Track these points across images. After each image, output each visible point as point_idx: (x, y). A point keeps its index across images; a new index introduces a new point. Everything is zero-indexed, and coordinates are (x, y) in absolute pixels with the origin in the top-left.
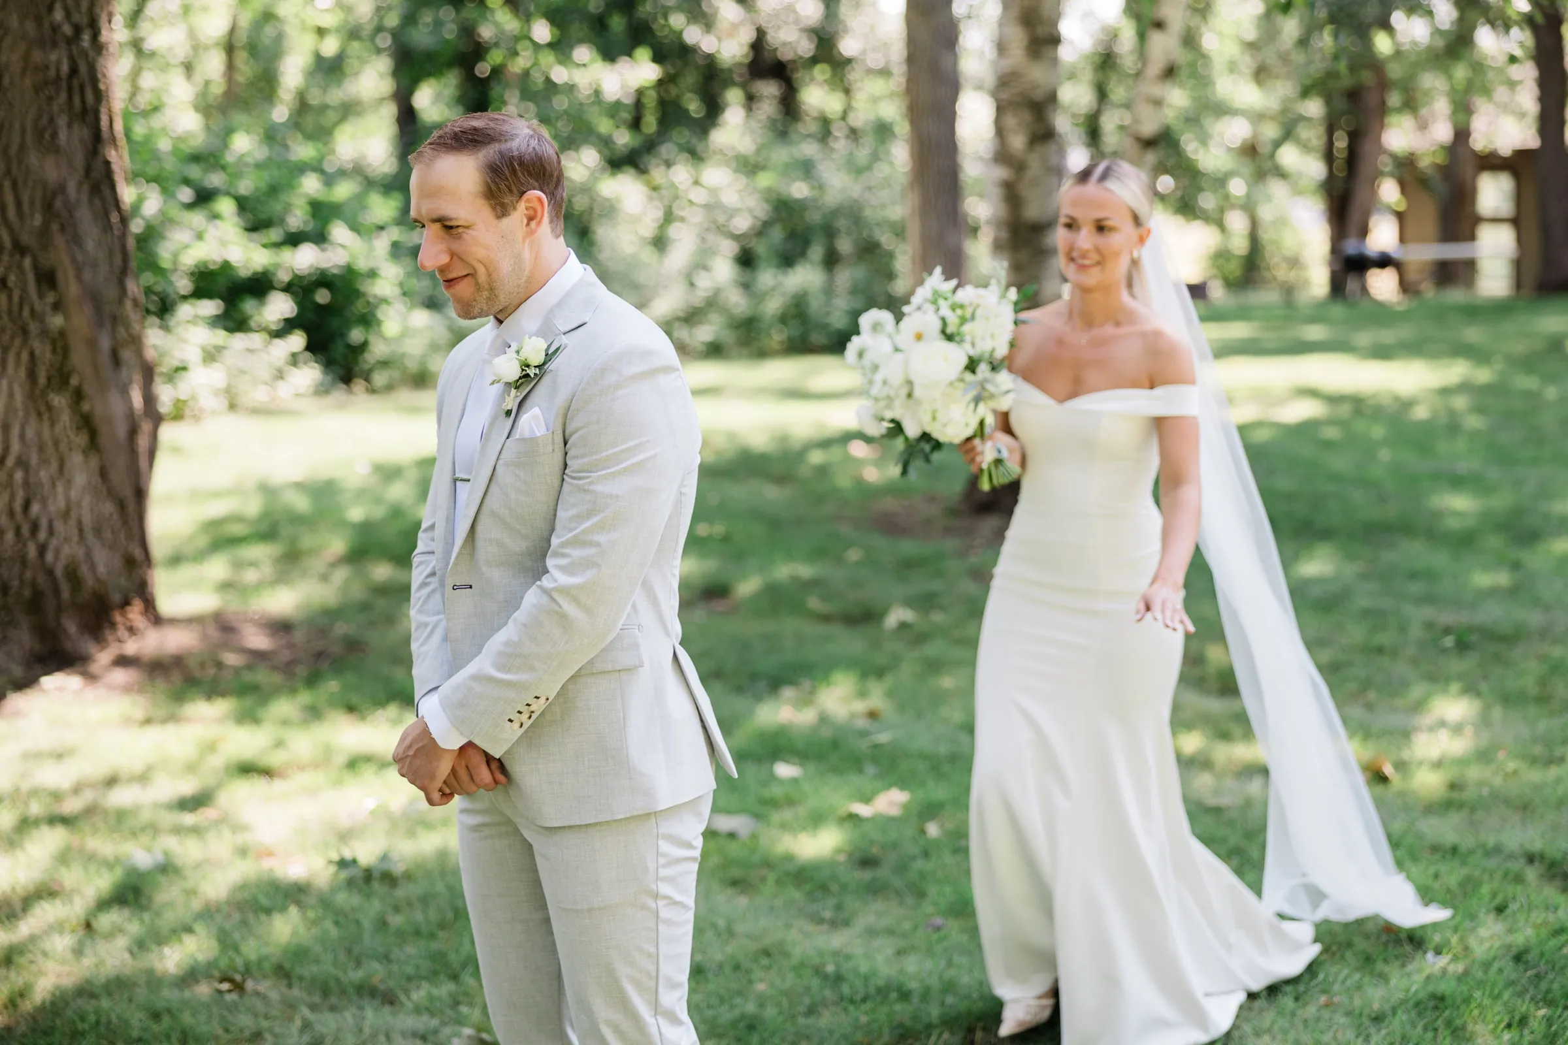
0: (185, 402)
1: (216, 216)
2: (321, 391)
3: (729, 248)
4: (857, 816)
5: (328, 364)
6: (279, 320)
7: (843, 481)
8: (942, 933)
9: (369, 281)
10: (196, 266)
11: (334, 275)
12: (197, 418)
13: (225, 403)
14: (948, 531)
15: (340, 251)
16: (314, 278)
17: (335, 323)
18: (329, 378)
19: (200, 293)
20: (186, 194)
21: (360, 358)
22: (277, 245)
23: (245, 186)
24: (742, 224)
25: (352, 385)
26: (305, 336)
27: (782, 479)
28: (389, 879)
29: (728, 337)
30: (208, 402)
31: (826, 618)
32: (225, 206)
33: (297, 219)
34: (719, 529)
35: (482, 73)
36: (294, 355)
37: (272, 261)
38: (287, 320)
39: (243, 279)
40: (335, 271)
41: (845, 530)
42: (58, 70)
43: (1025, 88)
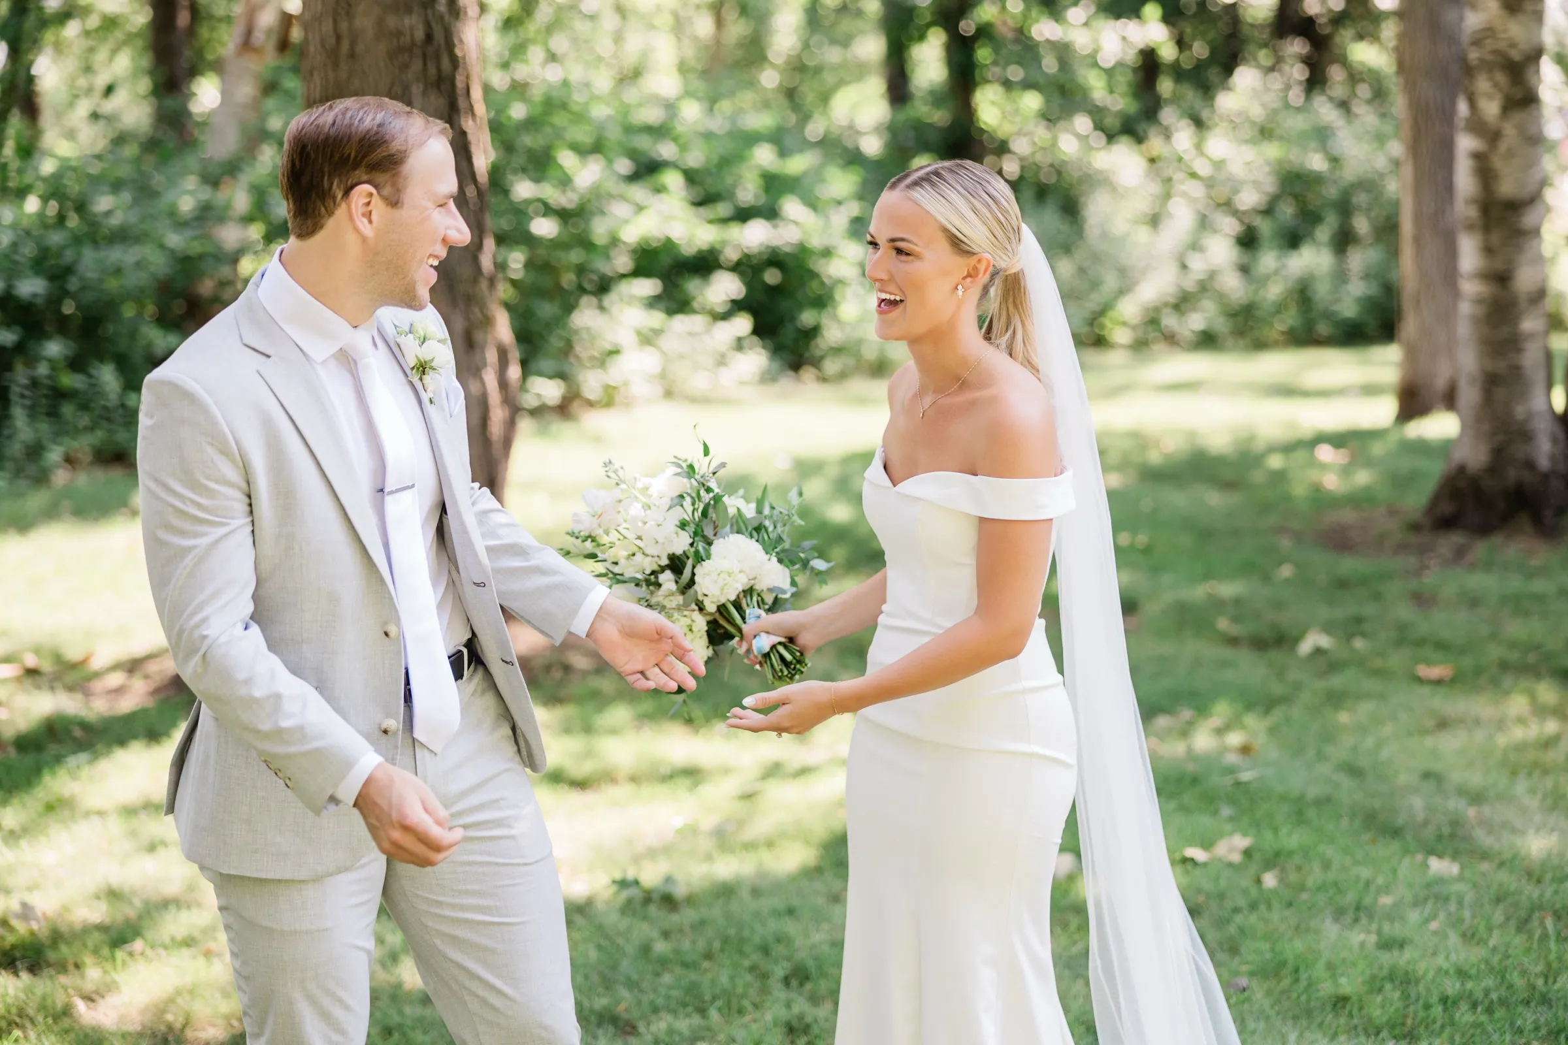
0: (615, 388)
1: (660, 190)
2: (767, 378)
3: (1230, 226)
4: (1192, 860)
5: (777, 350)
6: (726, 301)
7: (1299, 490)
8: (1246, 994)
9: (823, 261)
10: (639, 243)
11: (787, 254)
12: (628, 404)
13: (660, 391)
14: (1402, 548)
15: (792, 227)
16: (765, 257)
17: (785, 305)
18: (776, 365)
19: (639, 271)
20: (624, 166)
21: (813, 343)
22: (725, 221)
23: (695, 158)
24: (1249, 199)
25: (802, 372)
26: (752, 319)
27: (1230, 485)
28: (669, 901)
29: (1221, 325)
30: (640, 388)
31: (1233, 641)
32: (673, 179)
33: (749, 192)
34: (1142, 539)
35: (966, 32)
36: (739, 340)
37: (719, 239)
38: (734, 302)
39: (688, 258)
40: (788, 249)
41: (1285, 543)
42: (412, 35)
43: (1502, 45)
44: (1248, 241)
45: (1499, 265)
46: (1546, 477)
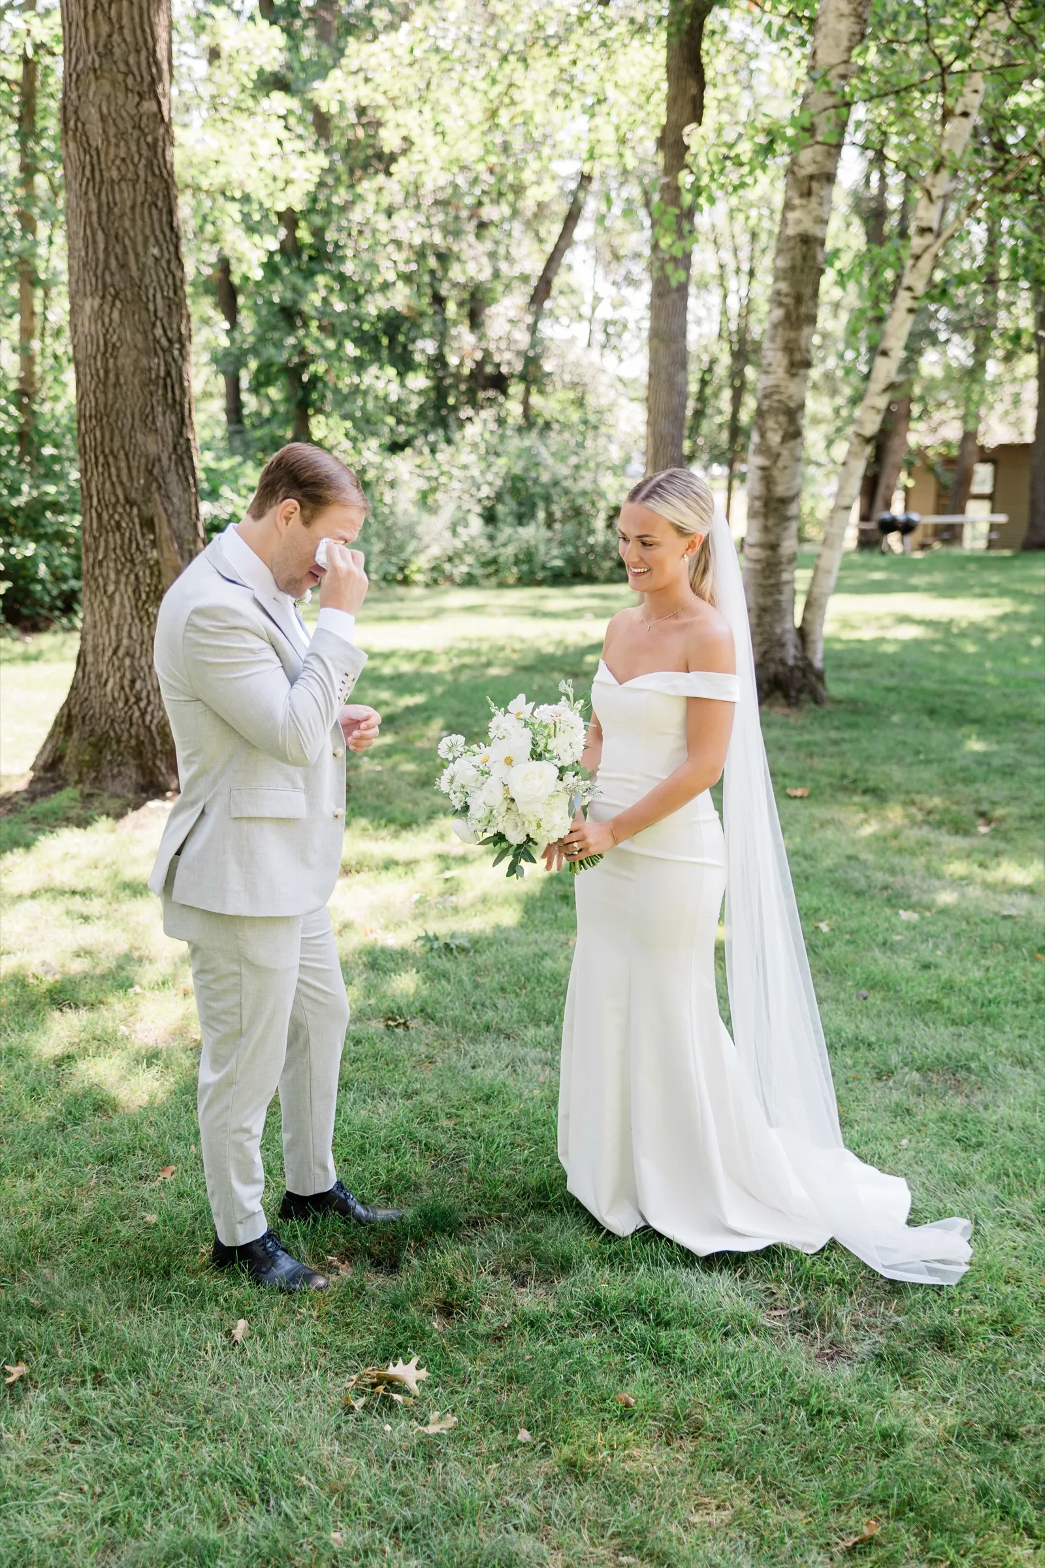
42: (158, 372)
43: (783, 397)
44: (490, 517)
45: (772, 538)
46: (792, 669)
